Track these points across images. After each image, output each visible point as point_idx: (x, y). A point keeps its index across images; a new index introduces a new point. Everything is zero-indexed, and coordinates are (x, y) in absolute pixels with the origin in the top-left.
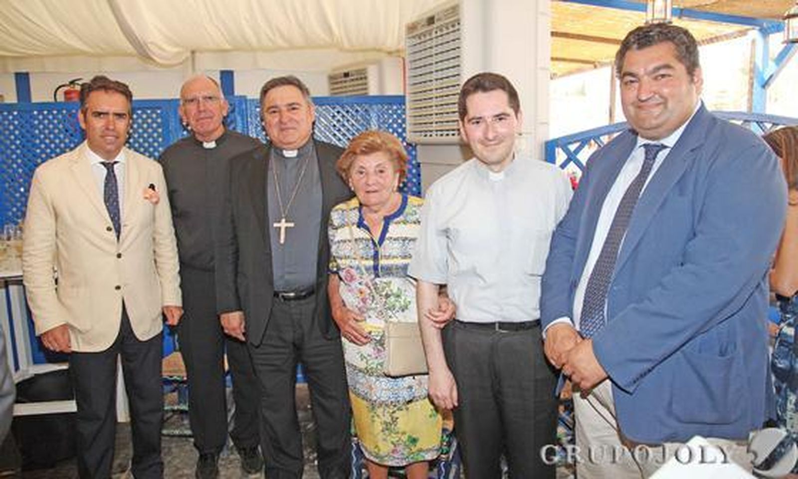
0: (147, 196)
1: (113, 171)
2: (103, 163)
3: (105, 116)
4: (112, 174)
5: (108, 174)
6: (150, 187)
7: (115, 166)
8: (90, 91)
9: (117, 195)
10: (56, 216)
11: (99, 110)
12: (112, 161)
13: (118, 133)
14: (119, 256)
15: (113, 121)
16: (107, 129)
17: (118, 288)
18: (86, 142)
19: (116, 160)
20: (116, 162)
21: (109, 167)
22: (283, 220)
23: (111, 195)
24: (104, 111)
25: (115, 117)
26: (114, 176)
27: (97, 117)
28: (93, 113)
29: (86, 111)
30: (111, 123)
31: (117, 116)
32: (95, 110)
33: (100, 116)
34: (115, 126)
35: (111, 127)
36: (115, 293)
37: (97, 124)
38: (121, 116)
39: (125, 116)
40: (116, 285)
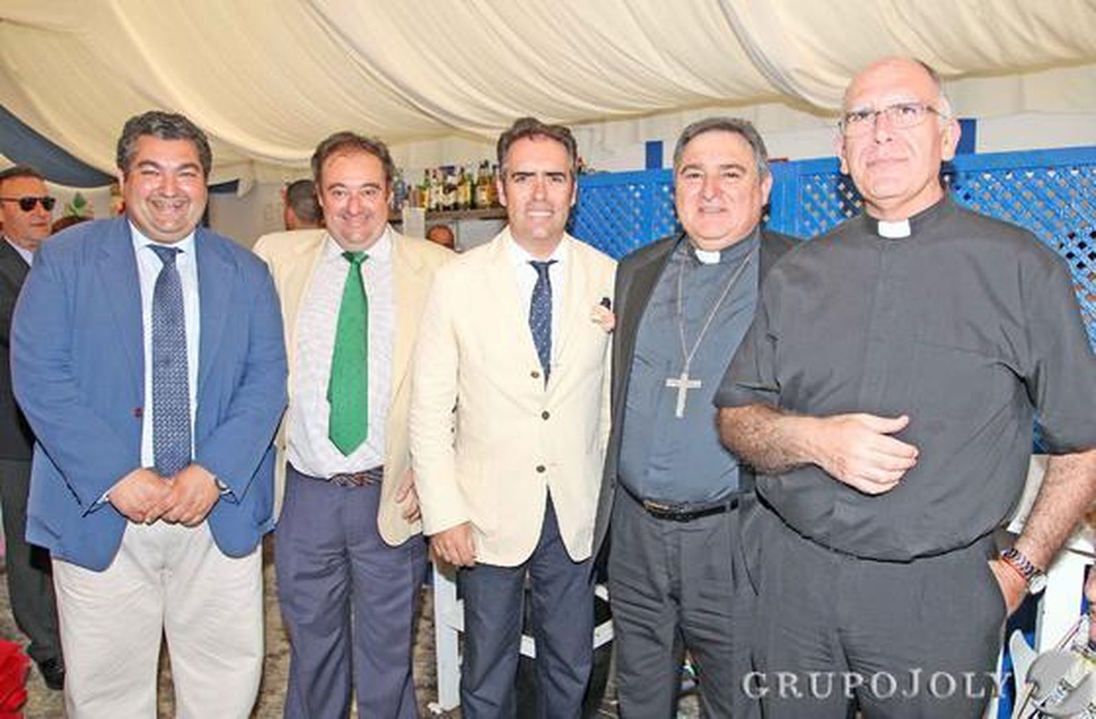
0: (597, 317)
1: (547, 276)
2: (533, 263)
3: (532, 178)
4: (545, 281)
5: (540, 281)
6: (602, 303)
7: (552, 267)
9: (550, 316)
11: (521, 170)
12: (547, 260)
13: (553, 204)
14: (546, 416)
15: (544, 186)
16: (534, 199)
17: (541, 469)
18: (508, 228)
19: (553, 257)
20: (552, 262)
21: (542, 269)
22: (685, 376)
23: (540, 315)
24: (529, 170)
25: (548, 179)
26: (549, 283)
27: (521, 181)
28: (513, 176)
29: (505, 174)
30: (540, 189)
31: (550, 178)
32: (516, 171)
33: (523, 179)
34: (546, 194)
35: (539, 196)
36: (537, 477)
37: (520, 193)
38: (556, 177)
39: (561, 177)
40: (538, 464)
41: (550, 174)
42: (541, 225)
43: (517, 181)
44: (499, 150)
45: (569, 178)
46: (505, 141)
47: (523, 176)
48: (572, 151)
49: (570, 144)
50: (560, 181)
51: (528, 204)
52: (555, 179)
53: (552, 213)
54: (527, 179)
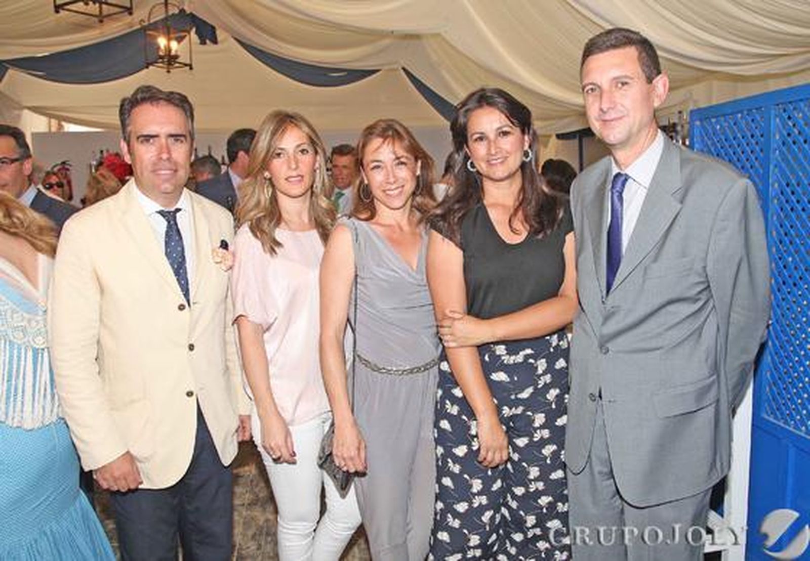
1: (175, 224)
2: (161, 213)
3: (156, 139)
4: (174, 228)
5: (169, 227)
6: (221, 246)
7: (178, 215)
8: (132, 107)
10: (102, 291)
11: (145, 133)
12: (173, 209)
13: (176, 163)
14: (191, 347)
15: (168, 147)
16: (160, 160)
17: (190, 394)
19: (178, 206)
20: (178, 210)
21: (170, 217)
24: (153, 133)
25: (171, 140)
26: (178, 231)
27: (145, 143)
28: (138, 138)
29: (129, 136)
30: (165, 150)
31: (172, 139)
32: (139, 134)
33: (148, 141)
34: (169, 152)
35: (165, 156)
36: (188, 401)
37: (146, 154)
38: (178, 138)
39: (182, 138)
40: (188, 390)
41: (172, 136)
42: (167, 181)
43: (142, 142)
44: (122, 113)
45: (189, 138)
46: (127, 107)
47: (148, 138)
48: (188, 114)
49: (187, 107)
50: (182, 142)
51: (155, 164)
52: (177, 140)
53: (176, 171)
54: (151, 141)
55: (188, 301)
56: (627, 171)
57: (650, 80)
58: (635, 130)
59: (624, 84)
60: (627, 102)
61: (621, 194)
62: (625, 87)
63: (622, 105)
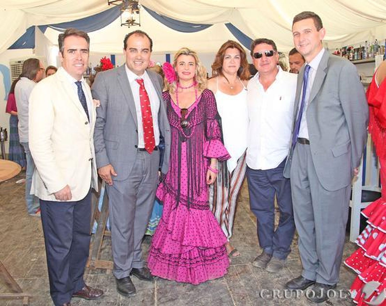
42: (80, 69)
46: (62, 38)
47: (72, 51)
48: (88, 41)
51: (74, 62)
52: (84, 52)
53: (83, 65)
54: (73, 52)
55: (89, 121)
56: (310, 64)
57: (318, 30)
58: (313, 48)
59: (308, 32)
60: (310, 39)
61: (308, 73)
62: (309, 33)
63: (308, 39)
